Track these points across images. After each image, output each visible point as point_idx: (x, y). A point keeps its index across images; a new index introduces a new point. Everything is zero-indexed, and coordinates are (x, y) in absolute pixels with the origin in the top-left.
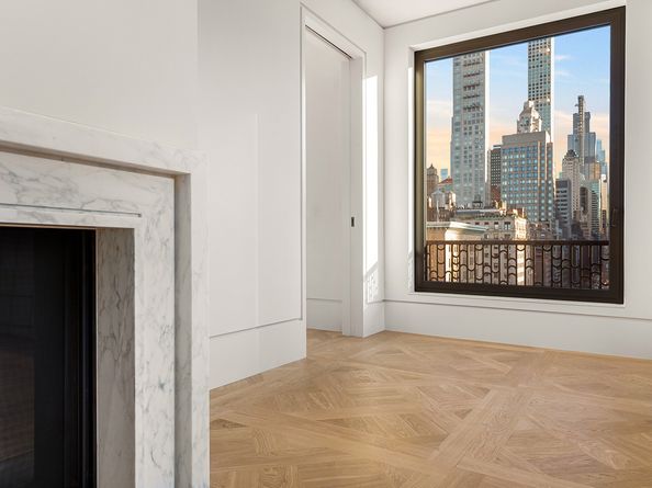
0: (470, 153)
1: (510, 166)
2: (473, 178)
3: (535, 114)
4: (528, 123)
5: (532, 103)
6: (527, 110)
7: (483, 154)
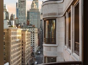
0: (22, 12)
1: (31, 16)
2: (23, 18)
3: (35, 4)
4: (33, 6)
5: (34, 2)
6: (33, 3)
7: (25, 13)
